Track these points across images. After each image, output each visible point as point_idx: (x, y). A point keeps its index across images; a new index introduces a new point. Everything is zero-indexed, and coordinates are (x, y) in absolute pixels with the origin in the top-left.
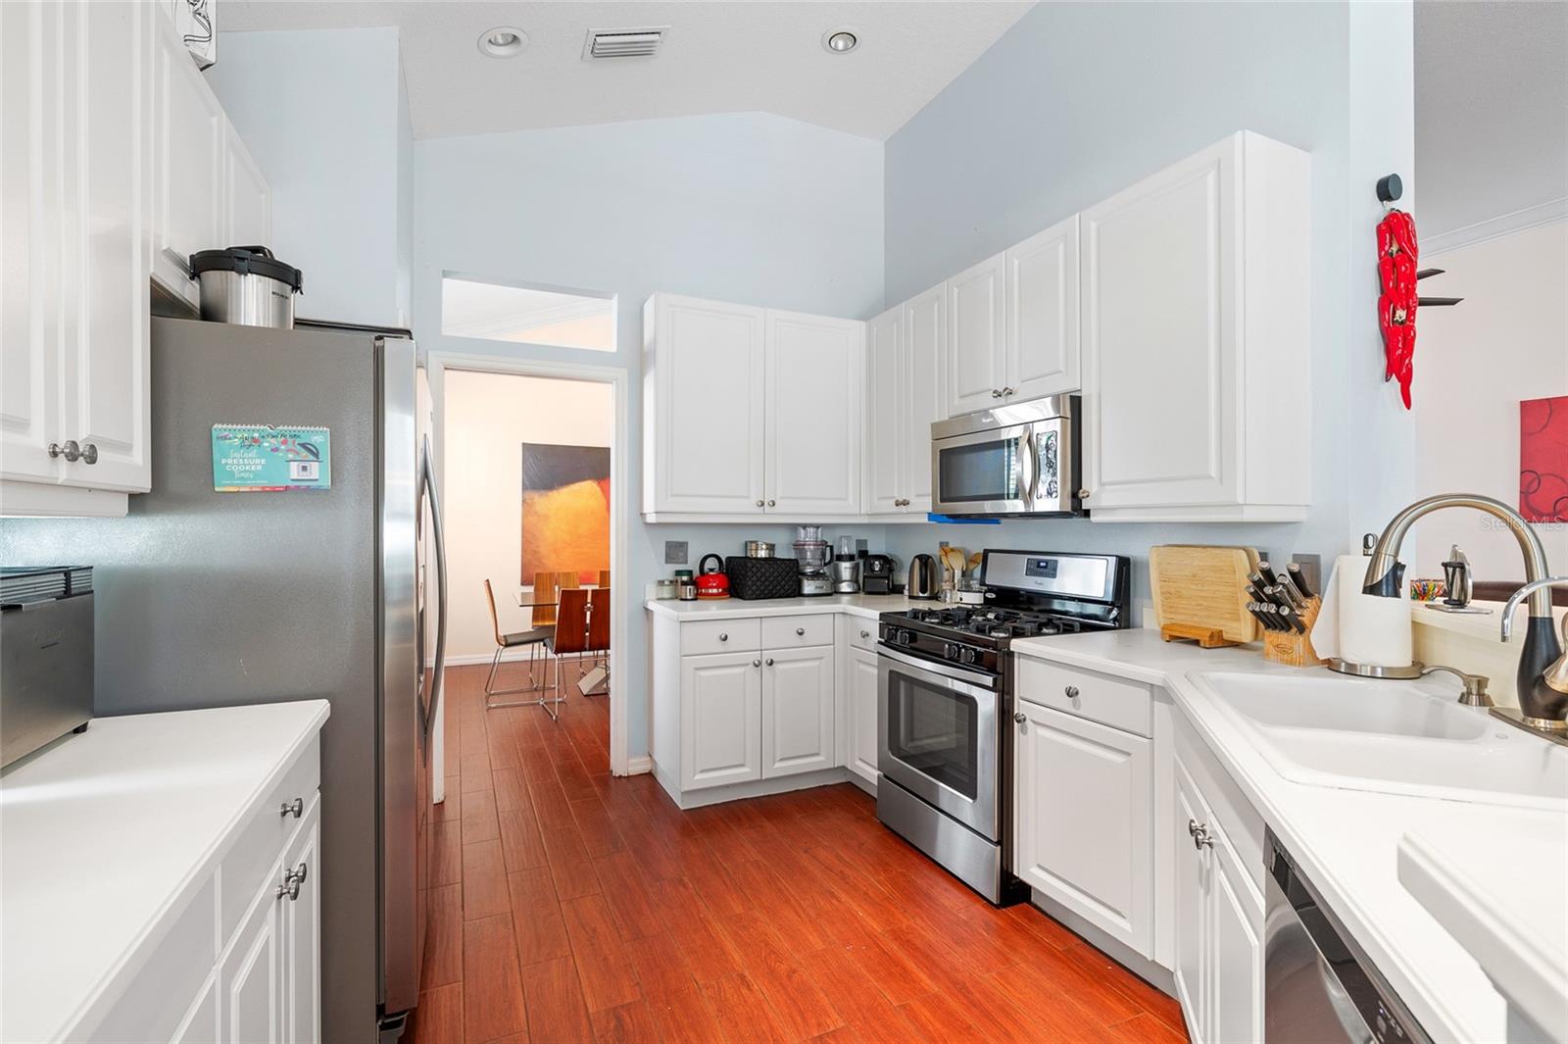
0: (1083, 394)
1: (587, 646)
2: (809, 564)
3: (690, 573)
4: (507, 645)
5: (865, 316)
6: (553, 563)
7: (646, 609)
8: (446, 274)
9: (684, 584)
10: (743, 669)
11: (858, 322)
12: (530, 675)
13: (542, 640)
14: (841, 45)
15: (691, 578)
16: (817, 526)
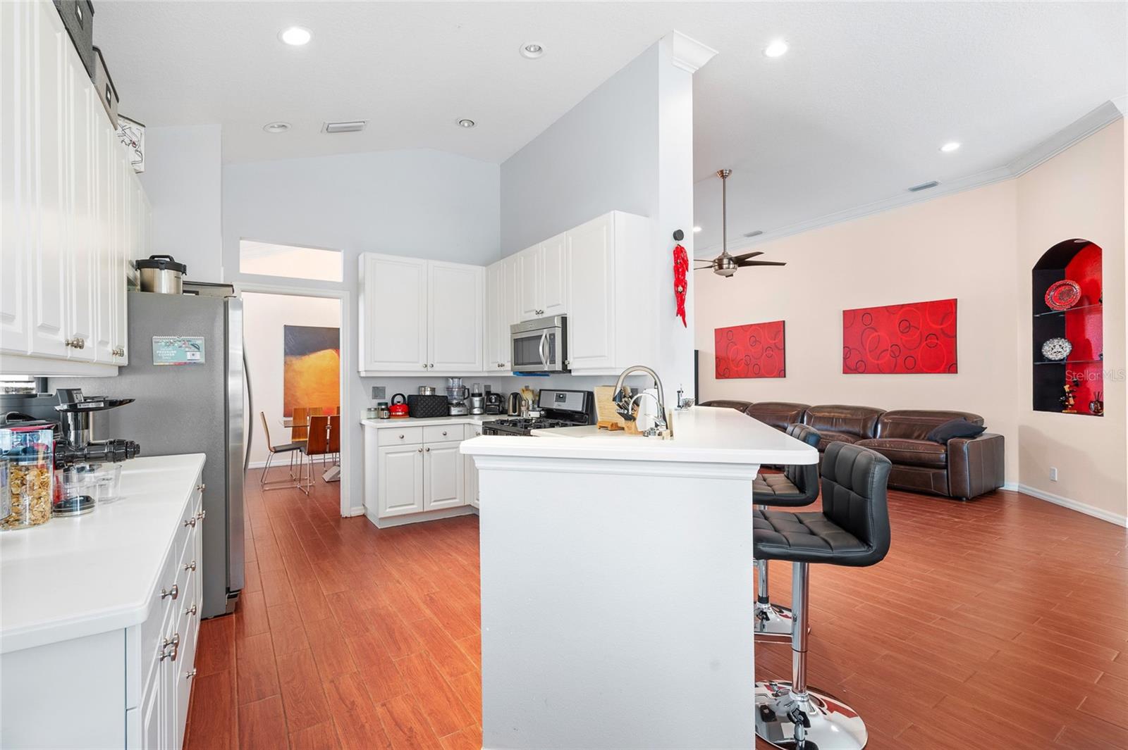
0: (568, 316)
1: (328, 450)
2: (455, 399)
3: (386, 404)
4: (276, 452)
5: (486, 264)
6: (305, 403)
7: (361, 424)
8: (241, 239)
9: (383, 410)
10: (412, 454)
11: (481, 267)
12: (291, 473)
13: (299, 448)
14: (466, 125)
15: (387, 407)
16: (459, 378)
